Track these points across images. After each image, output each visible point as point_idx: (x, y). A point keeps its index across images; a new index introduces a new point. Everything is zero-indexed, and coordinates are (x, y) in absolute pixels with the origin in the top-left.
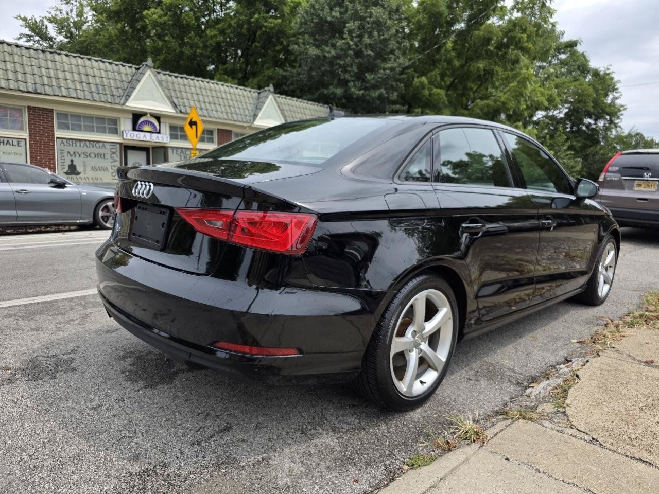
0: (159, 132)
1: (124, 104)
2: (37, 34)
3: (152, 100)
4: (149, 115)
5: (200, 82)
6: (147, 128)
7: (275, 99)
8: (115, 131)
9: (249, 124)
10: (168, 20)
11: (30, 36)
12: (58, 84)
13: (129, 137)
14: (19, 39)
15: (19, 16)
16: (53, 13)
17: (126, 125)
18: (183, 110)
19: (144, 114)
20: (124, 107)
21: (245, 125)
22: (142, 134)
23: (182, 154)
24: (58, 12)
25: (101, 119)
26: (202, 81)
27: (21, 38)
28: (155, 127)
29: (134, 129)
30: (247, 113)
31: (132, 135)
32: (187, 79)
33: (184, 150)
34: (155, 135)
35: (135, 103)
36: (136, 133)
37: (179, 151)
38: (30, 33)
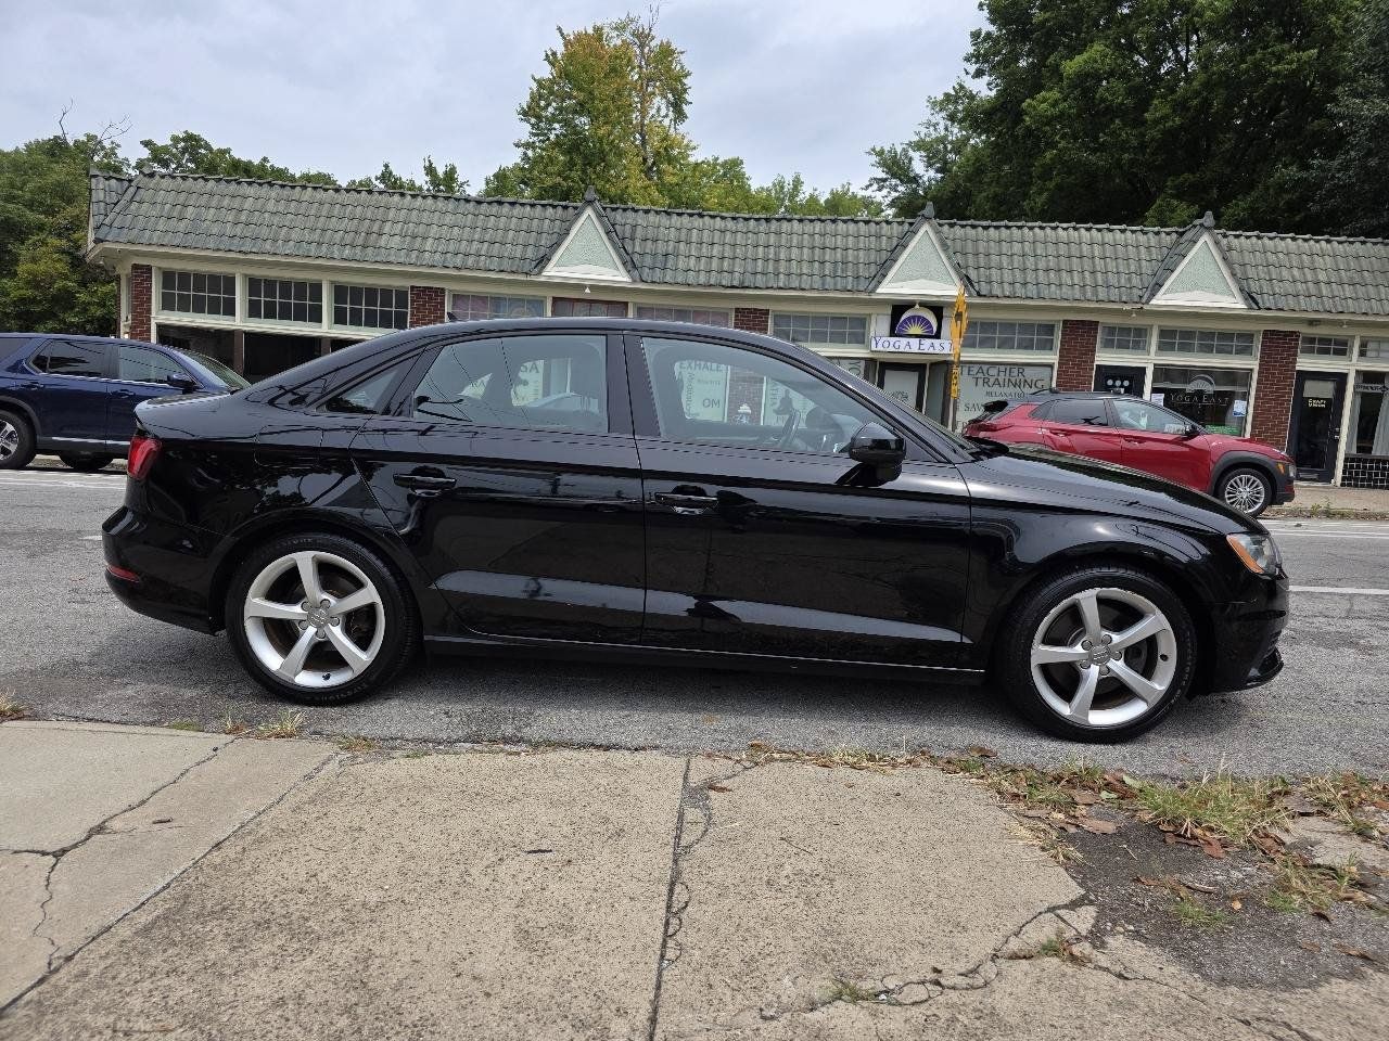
0: (938, 336)
1: (873, 291)
2: (894, 176)
3: (925, 278)
4: (917, 306)
5: (1037, 230)
6: (916, 329)
7: (1217, 243)
8: (860, 339)
9: (1139, 306)
10: (1070, 108)
11: (885, 180)
12: (776, 269)
13: (880, 348)
14: (867, 187)
15: (874, 150)
16: (924, 131)
17: (879, 326)
18: (984, 289)
19: (909, 305)
20: (874, 297)
21: (1126, 307)
22: (904, 341)
23: (980, 375)
24: (932, 128)
25: (839, 319)
26: (1041, 228)
27: (871, 185)
28: (931, 327)
29: (892, 334)
30: (1136, 281)
31: (886, 344)
32: (1008, 227)
33: (985, 368)
34: (927, 342)
35: (894, 287)
36: (893, 339)
37: (975, 369)
38: (884, 176)
